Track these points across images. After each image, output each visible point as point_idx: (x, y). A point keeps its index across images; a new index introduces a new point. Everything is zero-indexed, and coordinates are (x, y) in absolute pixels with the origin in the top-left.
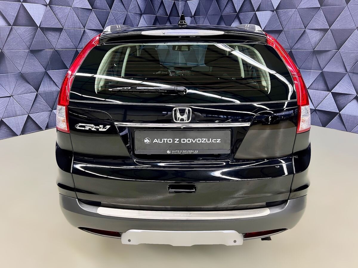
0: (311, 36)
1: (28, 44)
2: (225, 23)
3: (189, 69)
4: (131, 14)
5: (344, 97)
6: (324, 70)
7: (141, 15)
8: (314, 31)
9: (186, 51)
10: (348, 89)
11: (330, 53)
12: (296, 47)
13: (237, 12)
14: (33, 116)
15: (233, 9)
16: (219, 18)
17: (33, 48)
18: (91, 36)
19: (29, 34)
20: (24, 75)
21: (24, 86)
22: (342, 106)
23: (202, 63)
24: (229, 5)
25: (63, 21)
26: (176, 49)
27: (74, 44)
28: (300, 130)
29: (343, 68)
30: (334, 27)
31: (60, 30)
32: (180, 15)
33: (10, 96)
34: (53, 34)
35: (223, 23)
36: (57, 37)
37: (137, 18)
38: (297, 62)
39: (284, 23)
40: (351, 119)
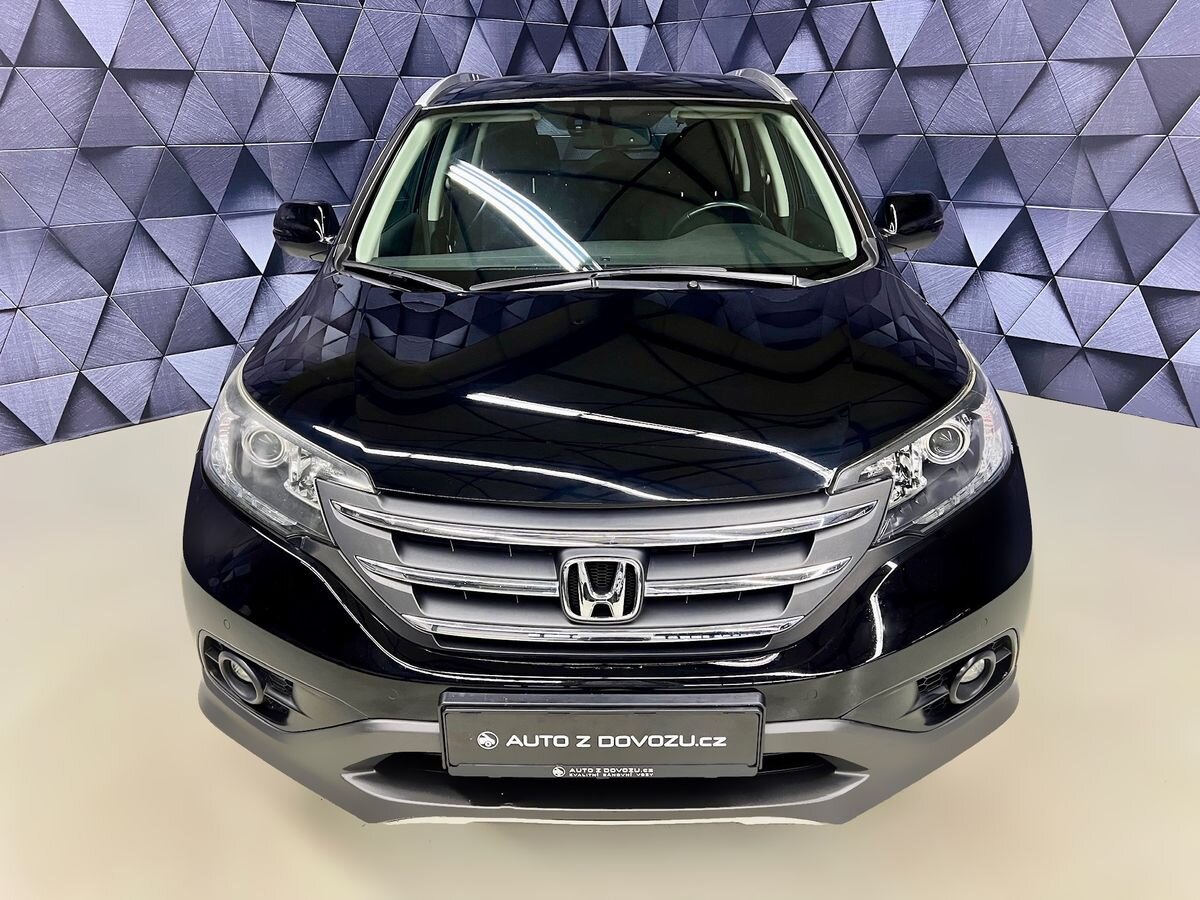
0: (1069, 84)
2: (764, 43)
4: (435, 19)
5: (1184, 303)
6: (1113, 208)
7: (470, 20)
8: (1080, 69)
12: (1014, 124)
16: (744, 26)
18: (294, 97)
21: (62, 275)
22: (1180, 335)
25: (192, 46)
27: (235, 124)
29: (1183, 198)
30: (1149, 50)
32: (609, 19)
33: (15, 310)
34: (159, 90)
35: (759, 44)
36: (175, 101)
37: (459, 33)
38: (1018, 180)
39: (972, 40)
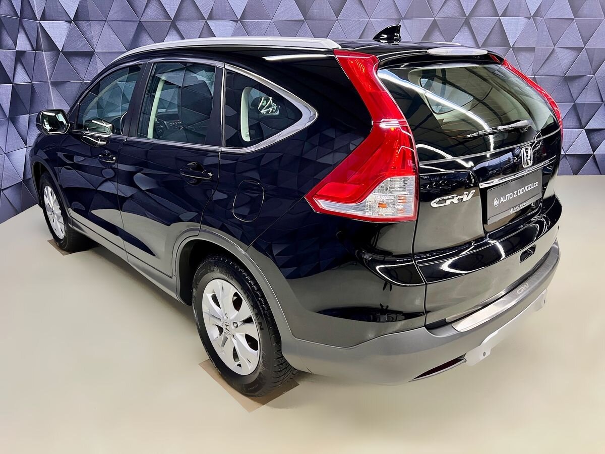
13: (172, 18)
15: (162, 12)
16: (136, 26)
22: (597, 144)
24: (154, 6)
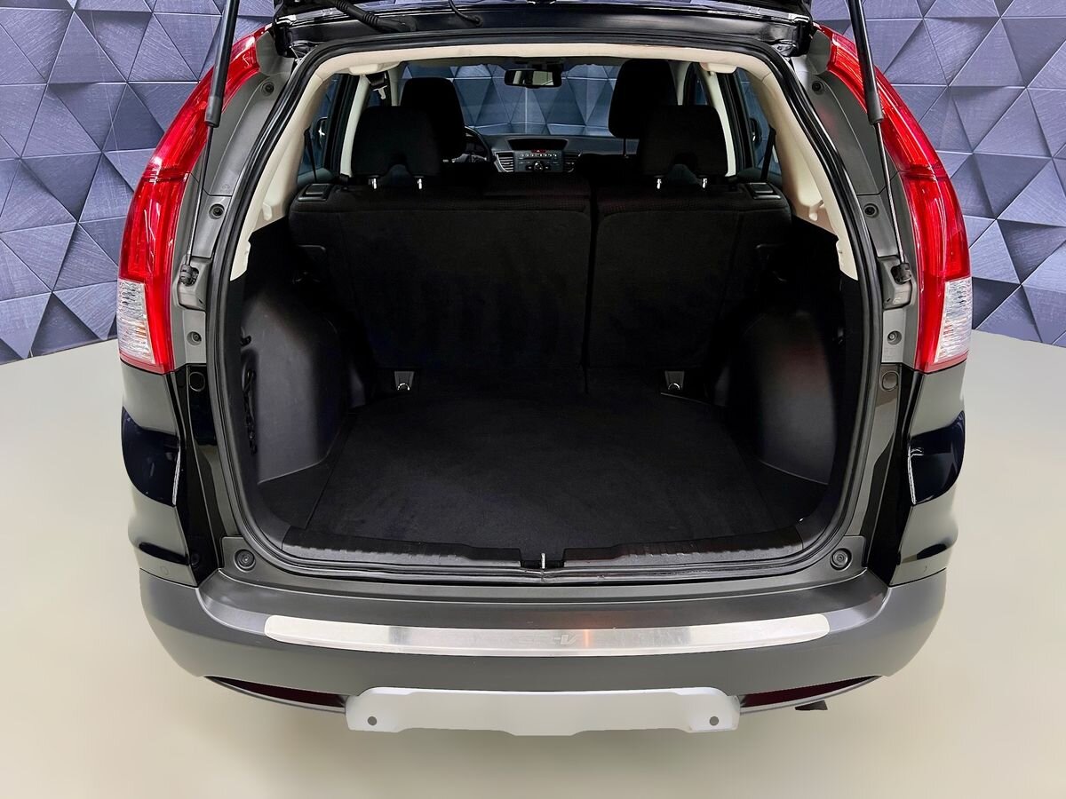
1: (42, 64)
3: (557, 144)
9: (544, 86)
10: (1051, 209)
11: (998, 95)
14: (68, 298)
17: (58, 77)
19: (42, 32)
20: (31, 167)
23: (600, 129)
26: (516, 81)
28: (936, 361)
31: (141, 19)
40: (1058, 303)
